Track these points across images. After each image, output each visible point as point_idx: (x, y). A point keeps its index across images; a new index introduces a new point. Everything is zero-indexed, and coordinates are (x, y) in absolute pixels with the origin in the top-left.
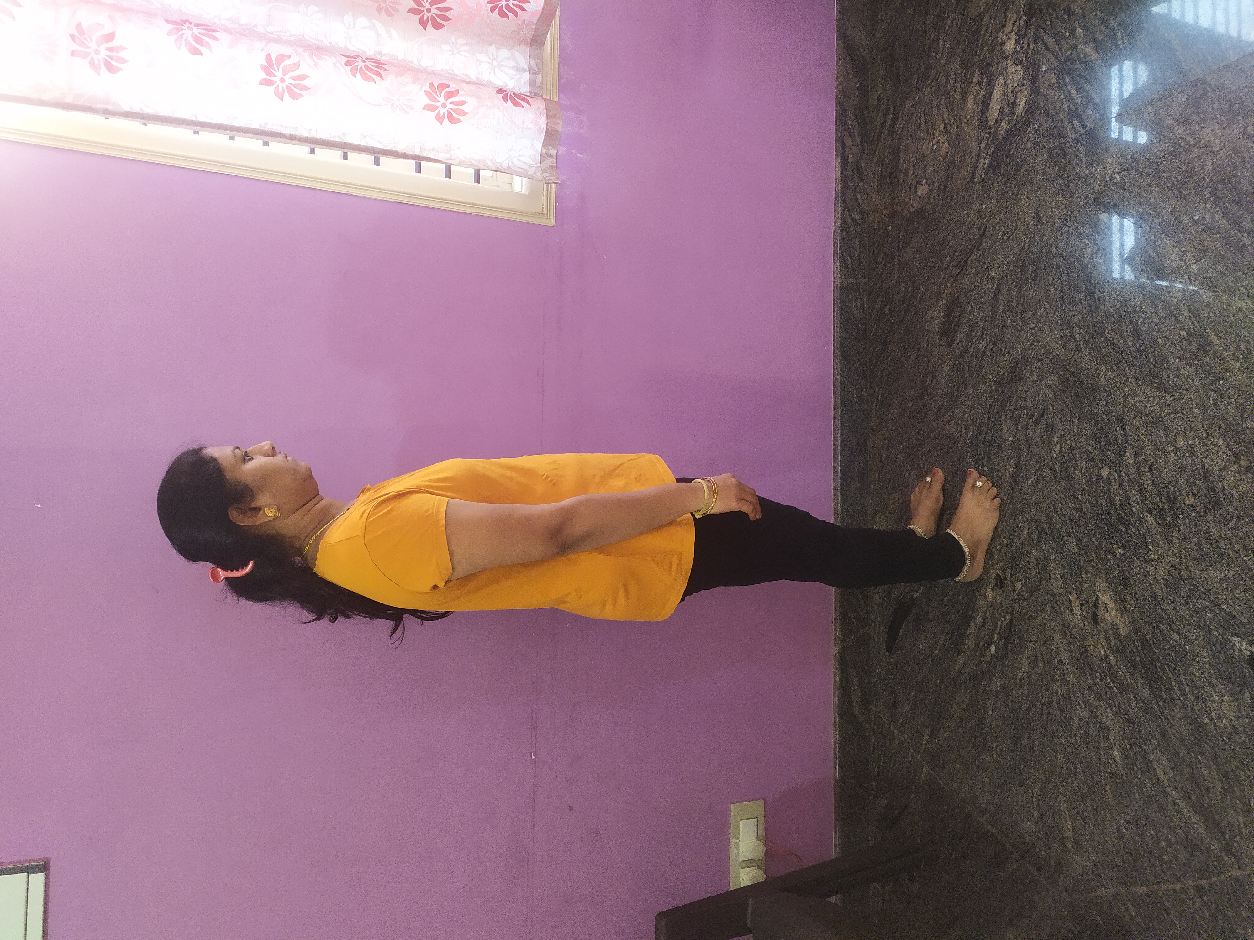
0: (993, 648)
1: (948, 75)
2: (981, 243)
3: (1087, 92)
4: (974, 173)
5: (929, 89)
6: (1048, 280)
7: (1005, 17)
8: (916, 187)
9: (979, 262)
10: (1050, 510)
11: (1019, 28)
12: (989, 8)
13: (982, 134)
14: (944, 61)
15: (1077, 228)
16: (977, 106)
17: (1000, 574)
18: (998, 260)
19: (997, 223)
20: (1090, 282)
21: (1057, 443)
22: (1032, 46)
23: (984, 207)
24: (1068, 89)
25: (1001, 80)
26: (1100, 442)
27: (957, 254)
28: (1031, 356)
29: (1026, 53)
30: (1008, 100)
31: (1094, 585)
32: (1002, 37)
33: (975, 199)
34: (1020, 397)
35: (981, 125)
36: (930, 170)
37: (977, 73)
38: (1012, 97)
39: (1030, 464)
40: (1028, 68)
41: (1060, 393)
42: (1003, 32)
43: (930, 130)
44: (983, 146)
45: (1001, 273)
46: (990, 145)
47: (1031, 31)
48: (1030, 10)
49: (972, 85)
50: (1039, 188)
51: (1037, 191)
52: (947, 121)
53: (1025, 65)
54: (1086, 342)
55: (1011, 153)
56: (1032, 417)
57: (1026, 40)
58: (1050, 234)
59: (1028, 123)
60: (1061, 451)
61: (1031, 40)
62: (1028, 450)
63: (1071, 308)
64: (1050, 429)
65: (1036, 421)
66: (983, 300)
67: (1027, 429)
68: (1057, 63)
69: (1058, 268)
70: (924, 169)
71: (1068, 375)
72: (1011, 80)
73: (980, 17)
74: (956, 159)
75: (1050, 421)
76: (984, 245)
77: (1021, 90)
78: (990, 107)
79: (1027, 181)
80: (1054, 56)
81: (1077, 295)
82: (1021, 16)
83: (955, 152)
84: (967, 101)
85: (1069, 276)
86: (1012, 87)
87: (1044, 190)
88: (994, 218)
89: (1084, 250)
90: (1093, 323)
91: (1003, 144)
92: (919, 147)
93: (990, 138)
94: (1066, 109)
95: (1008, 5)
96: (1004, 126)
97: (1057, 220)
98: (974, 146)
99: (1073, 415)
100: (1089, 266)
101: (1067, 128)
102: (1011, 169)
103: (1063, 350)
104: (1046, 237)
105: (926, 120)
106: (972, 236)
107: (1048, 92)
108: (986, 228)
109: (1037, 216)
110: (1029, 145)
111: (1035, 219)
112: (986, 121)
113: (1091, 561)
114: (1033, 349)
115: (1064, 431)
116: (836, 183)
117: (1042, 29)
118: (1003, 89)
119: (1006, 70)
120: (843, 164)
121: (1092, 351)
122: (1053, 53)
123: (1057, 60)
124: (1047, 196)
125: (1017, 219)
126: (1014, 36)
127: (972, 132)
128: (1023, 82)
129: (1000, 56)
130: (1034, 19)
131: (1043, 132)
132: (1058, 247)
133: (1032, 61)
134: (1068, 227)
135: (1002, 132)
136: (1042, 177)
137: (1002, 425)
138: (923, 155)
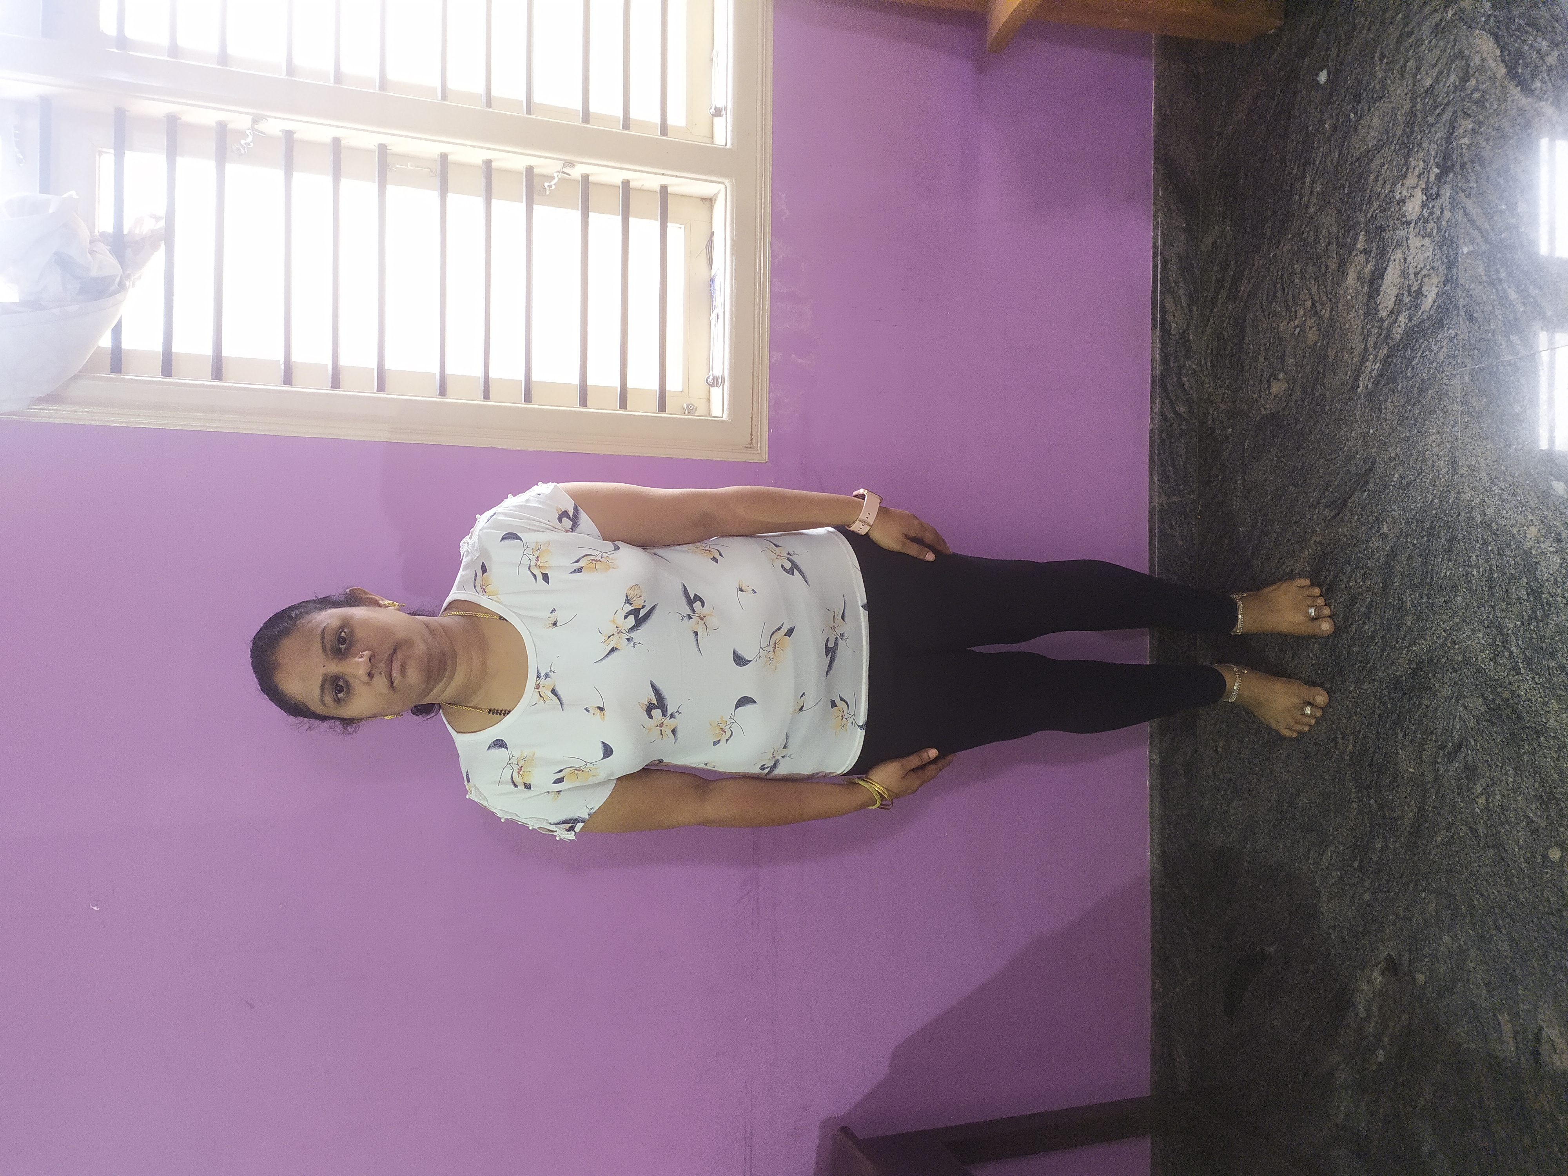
0: (1381, 1055)
1: (1317, 231)
2: (1366, 483)
3: (1533, 297)
4: (1356, 379)
5: (1288, 246)
6: (1470, 558)
7: (1407, 164)
8: (1269, 381)
9: (1364, 509)
10: (1469, 885)
11: (1427, 182)
12: (1382, 146)
13: (1369, 326)
15: (1514, 494)
16: (1362, 285)
17: (1394, 955)
18: (1393, 513)
19: (1392, 459)
20: (1535, 576)
21: (1482, 794)
22: (1447, 214)
23: (1371, 431)
24: (1503, 289)
25: (1398, 255)
26: (1547, 809)
27: (1331, 489)
28: (1443, 660)
29: (1438, 221)
30: (1409, 286)
31: (1536, 1009)
32: (1400, 192)
33: (1358, 417)
34: (1425, 716)
35: (1367, 314)
36: (1290, 361)
37: (1362, 237)
38: (1415, 283)
39: (1439, 814)
40: (1441, 245)
41: (1486, 724)
42: (1402, 185)
43: (1291, 304)
44: (1371, 342)
45: (1398, 534)
46: (1382, 344)
47: (1446, 192)
48: (1444, 160)
49: (1354, 253)
50: (1455, 423)
51: (1453, 426)
52: (1316, 297)
53: (1437, 239)
54: (1528, 662)
55: (1413, 363)
56: (1444, 748)
57: (1438, 204)
58: (1473, 493)
59: (1439, 324)
60: (1487, 807)
61: (1446, 204)
62: (1437, 793)
63: (1504, 607)
64: (1470, 772)
65: (1449, 754)
66: (1370, 564)
67: (1436, 762)
68: (1484, 247)
69: (1485, 543)
70: (1282, 358)
71: (1498, 701)
72: (1414, 258)
73: (1368, 156)
74: (1330, 354)
75: (1470, 759)
76: (1371, 486)
77: (1429, 275)
78: (1381, 289)
79: (1438, 408)
80: (1483, 236)
81: (1514, 590)
82: (1431, 168)
83: (1328, 343)
84: (1347, 274)
85: (1502, 560)
86: (1416, 267)
87: (1464, 427)
88: (1386, 450)
89: (1525, 528)
90: (1539, 637)
91: (1401, 347)
92: (1274, 325)
93: (1381, 334)
94: (1500, 317)
95: (1411, 146)
96: (1403, 322)
97: (1483, 475)
98: (1356, 341)
99: (1507, 761)
100: (1534, 552)
101: (1501, 345)
102: (1413, 386)
103: (1492, 663)
104: (1467, 496)
105: (1284, 289)
106: (1353, 469)
107: (1473, 286)
108: (1374, 462)
109: (1453, 462)
110: (1442, 358)
111: (1450, 466)
112: (1376, 309)
113: (1531, 974)
114: (1446, 652)
115: (1492, 780)
116: (1152, 365)
117: (1463, 191)
118: (1402, 268)
119: (1407, 242)
120: (1162, 338)
121: (1537, 676)
122: (1480, 231)
123: (1487, 241)
124: (1468, 437)
125: (1423, 461)
126: (1420, 194)
127: (1354, 320)
128: (1432, 264)
129: (1398, 219)
130: (1451, 175)
131: (1464, 342)
132: (1485, 514)
133: (1447, 236)
134: (1501, 489)
135: (1400, 331)
136: (1461, 409)
137: (1398, 748)
138: (1280, 339)
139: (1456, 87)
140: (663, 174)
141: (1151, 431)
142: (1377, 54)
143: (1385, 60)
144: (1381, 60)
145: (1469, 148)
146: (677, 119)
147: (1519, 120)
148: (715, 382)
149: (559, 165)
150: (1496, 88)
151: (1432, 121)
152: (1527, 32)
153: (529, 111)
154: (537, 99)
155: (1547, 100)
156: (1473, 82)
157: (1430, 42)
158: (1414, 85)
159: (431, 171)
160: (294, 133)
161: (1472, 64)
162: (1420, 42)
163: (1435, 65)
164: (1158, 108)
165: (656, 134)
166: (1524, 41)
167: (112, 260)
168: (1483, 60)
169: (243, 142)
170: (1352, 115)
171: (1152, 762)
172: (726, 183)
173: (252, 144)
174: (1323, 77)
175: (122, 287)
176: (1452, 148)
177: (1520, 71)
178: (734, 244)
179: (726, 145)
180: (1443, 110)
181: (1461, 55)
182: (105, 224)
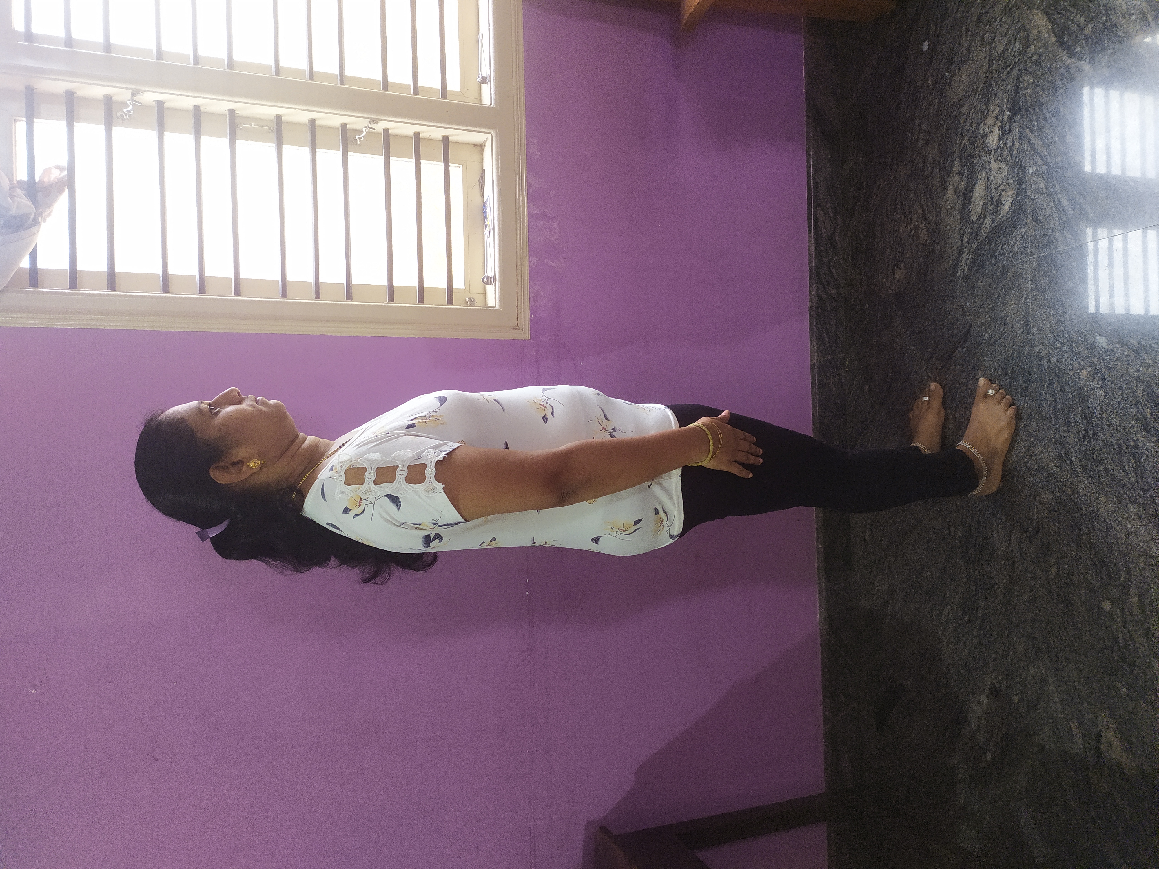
0: (989, 756)
1: (925, 159)
2: (965, 341)
3: (1079, 204)
4: (956, 266)
5: (904, 170)
6: (1040, 394)
7: (987, 109)
8: (893, 269)
9: (963, 361)
10: (1047, 631)
11: (1002, 122)
12: (969, 96)
13: (964, 228)
14: (920, 143)
15: (1071, 347)
16: (958, 197)
17: (996, 683)
18: (985, 363)
19: (983, 324)
20: (1087, 406)
21: (1054, 565)
22: (1017, 145)
23: (968, 304)
24: (1058, 198)
25: (983, 175)
26: (1100, 573)
27: (940, 347)
28: (1024, 469)
29: (1011, 149)
30: (992, 198)
31: (1097, 717)
32: (983, 129)
33: (958, 294)
35: (962, 218)
36: (908, 254)
37: (957, 162)
38: (996, 195)
39: (1024, 580)
40: (1013, 167)
41: (1056, 514)
42: (985, 124)
43: (907, 213)
44: (965, 240)
46: (974, 240)
47: (1016, 129)
48: (1013, 106)
49: (952, 175)
50: (1027, 296)
51: (1026, 299)
52: (926, 208)
53: (1010, 163)
54: (1084, 469)
55: (996, 254)
56: (1026, 532)
57: (1010, 137)
58: (1041, 347)
59: (1015, 225)
60: (1058, 574)
61: (1016, 138)
62: (1023, 565)
63: (1066, 429)
64: (1046, 549)
65: (1030, 537)
67: (1021, 542)
68: (1044, 168)
69: (1051, 383)
70: (902, 252)
71: (1064, 497)
72: (994, 177)
73: (959, 104)
74: (937, 248)
75: (1045, 540)
76: (968, 344)
77: (1005, 189)
78: (972, 200)
79: (1015, 286)
80: (1042, 160)
81: (1072, 416)
82: (1004, 111)
83: (934, 241)
84: (947, 190)
85: (1063, 395)
86: (996, 184)
87: (1033, 299)
88: (979, 317)
89: (1079, 371)
90: (1091, 450)
91: (987, 242)
92: (896, 228)
93: (972, 234)
94: (1057, 218)
95: (990, 96)
96: (988, 223)
97: (1048, 333)
98: (955, 238)
99: (1071, 540)
100: (1086, 389)
101: (1058, 239)
102: (997, 270)
103: (1058, 470)
104: (1037, 349)
105: (902, 202)
106: (955, 332)
107: (1036, 197)
108: (971, 326)
109: (1027, 326)
110: (1017, 249)
111: (1024, 328)
112: (968, 215)
113: (1092, 693)
114: (1026, 463)
115: (1061, 554)
116: (809, 260)
117: (1028, 128)
118: (987, 185)
119: (989, 165)
120: (816, 240)
121: (1091, 478)
122: (1040, 156)
123: (1046, 164)
124: (1037, 306)
125: (1005, 324)
126: (997, 130)
127: (952, 223)
128: (1008, 182)
129: (983, 149)
130: (1019, 116)
131: (1032, 238)
132: (1050, 362)
133: (1017, 160)
134: (1061, 343)
135: (986, 230)
136: (1031, 286)
137: (994, 533)
138: (901, 239)
139: (1020, 52)
140: (444, 127)
141: (810, 308)
142: (964, 28)
143: (970, 33)
144: (966, 33)
145: (1031, 97)
146: (454, 85)
147: (1066, 75)
148: (489, 281)
149: (366, 122)
150: (1049, 52)
151: (1004, 77)
152: (1070, 11)
153: (342, 82)
154: (348, 73)
155: (1085, 60)
156: (1032, 48)
157: (1001, 20)
158: (991, 51)
159: (270, 128)
160: (164, 103)
161: (1031, 35)
162: (993, 19)
163: (1005, 36)
164: (808, 71)
165: (438, 98)
166: (1068, 18)
167: (27, 202)
168: (1039, 32)
169: (125, 110)
170: (947, 74)
171: (819, 550)
172: (492, 133)
173: (132, 112)
174: (925, 46)
175: (36, 222)
176: (1019, 96)
177: (1065, 39)
178: (499, 178)
179: (491, 104)
180: (1011, 69)
181: (1023, 28)
182: (21, 174)
